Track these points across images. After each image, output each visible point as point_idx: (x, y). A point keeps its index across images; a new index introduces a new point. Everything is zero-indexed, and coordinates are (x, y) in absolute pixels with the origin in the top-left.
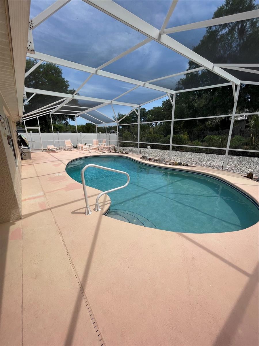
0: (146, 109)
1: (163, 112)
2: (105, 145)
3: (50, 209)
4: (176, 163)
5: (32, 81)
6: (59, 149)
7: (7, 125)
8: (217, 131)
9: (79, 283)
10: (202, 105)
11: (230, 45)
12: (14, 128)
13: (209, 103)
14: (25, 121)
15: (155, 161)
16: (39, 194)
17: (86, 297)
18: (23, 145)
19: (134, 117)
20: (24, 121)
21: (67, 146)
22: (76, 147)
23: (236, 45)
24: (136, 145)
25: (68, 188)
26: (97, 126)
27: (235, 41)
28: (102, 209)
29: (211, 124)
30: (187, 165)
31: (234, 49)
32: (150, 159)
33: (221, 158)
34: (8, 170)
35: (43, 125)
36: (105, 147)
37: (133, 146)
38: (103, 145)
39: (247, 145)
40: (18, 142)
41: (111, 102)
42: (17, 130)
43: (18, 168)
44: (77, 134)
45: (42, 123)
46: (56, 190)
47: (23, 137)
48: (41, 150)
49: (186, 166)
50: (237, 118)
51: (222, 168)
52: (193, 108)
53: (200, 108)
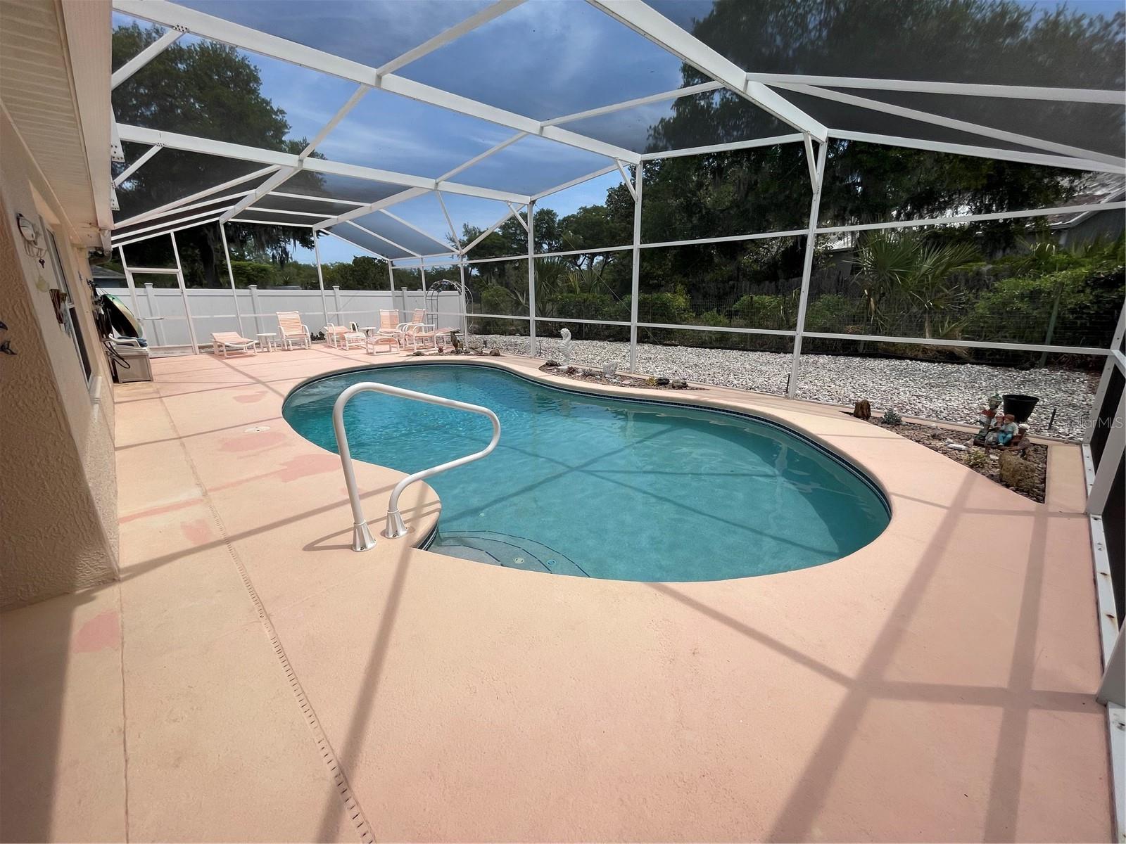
0: (555, 214)
1: (611, 224)
2: (421, 327)
3: (228, 541)
4: (651, 380)
5: (148, 106)
6: (259, 344)
7: (48, 250)
8: (774, 283)
9: (334, 764)
10: (727, 203)
11: (802, 23)
12: (80, 270)
13: (747, 195)
14: (123, 247)
15: (588, 375)
16: (183, 497)
17: (357, 803)
18: (119, 331)
19: (519, 237)
20: (120, 245)
21: (285, 333)
22: (318, 338)
23: (817, 22)
24: (524, 330)
25: (294, 470)
26: (393, 266)
27: (814, 12)
28: (412, 530)
29: (756, 261)
30: (684, 386)
31: (813, 34)
32: (571, 372)
33: (784, 363)
34: (58, 408)
35: (194, 261)
36: (423, 334)
37: (518, 331)
38: (416, 328)
39: (855, 322)
40: (95, 319)
41: (437, 184)
42: (94, 279)
43: (101, 408)
44: (323, 291)
45: (190, 256)
46: (247, 480)
47: (117, 304)
48: (191, 350)
49: (680, 388)
50: (829, 245)
51: (787, 392)
52: (700, 211)
53: (722, 211)
